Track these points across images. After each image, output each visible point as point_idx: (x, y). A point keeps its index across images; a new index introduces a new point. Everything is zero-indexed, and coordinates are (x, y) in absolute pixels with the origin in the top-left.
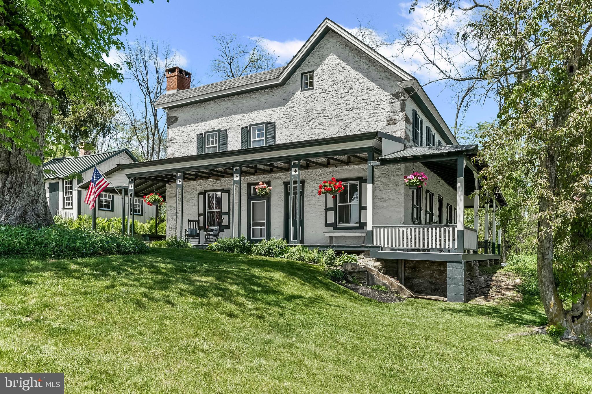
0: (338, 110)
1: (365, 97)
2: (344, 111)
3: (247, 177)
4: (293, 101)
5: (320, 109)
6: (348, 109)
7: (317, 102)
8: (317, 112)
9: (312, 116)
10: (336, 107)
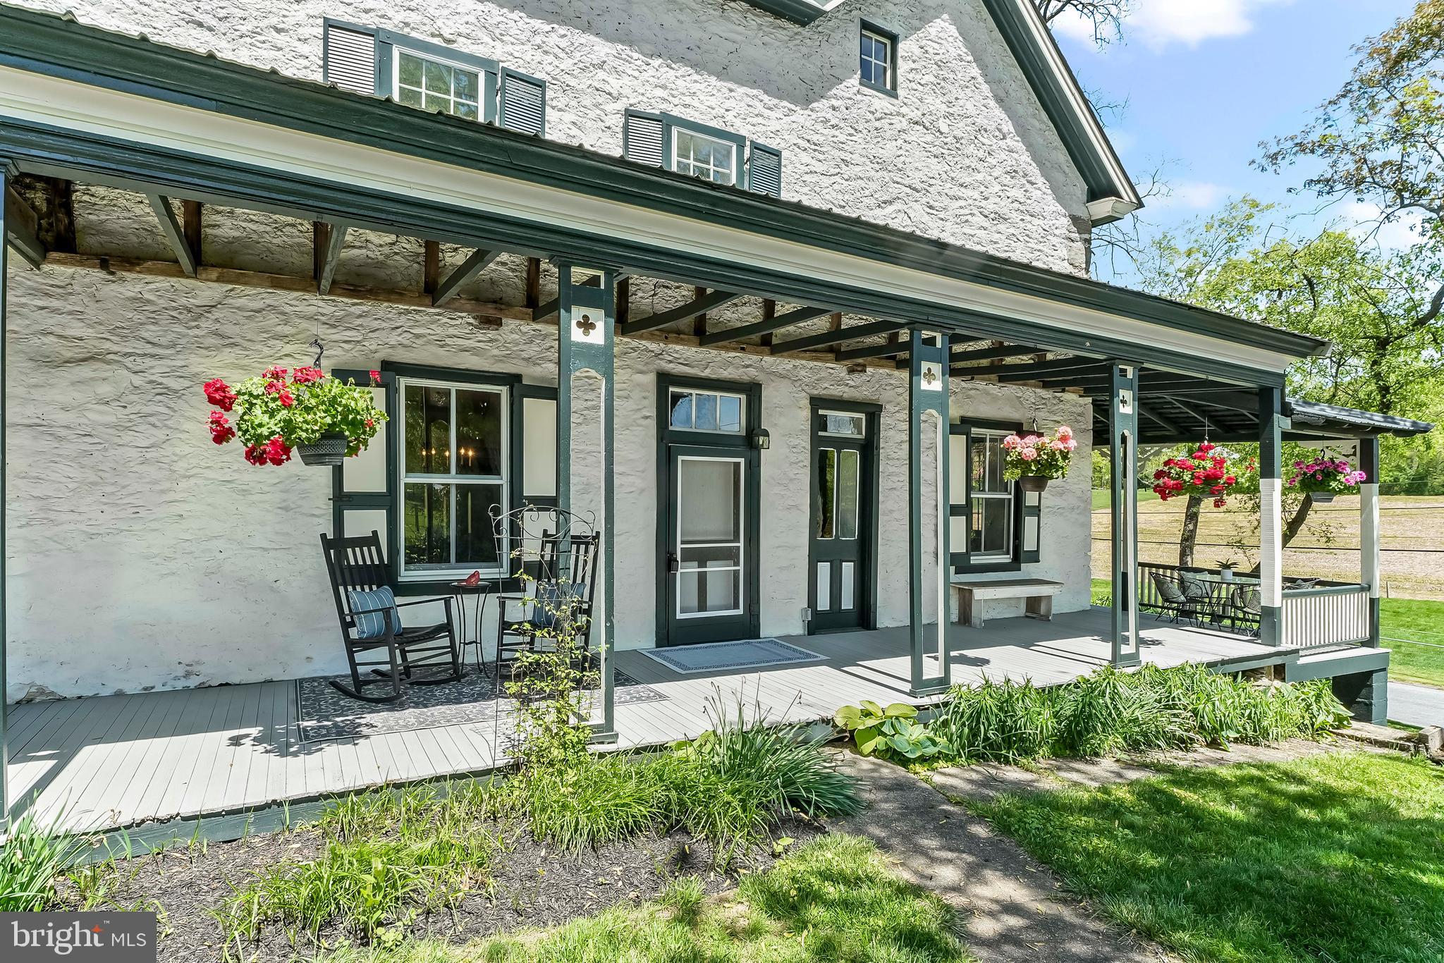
0: (962, 203)
1: (1019, 194)
2: (976, 211)
3: (653, 346)
4: (834, 102)
5: (918, 175)
6: (986, 213)
7: (908, 147)
8: (907, 181)
9: (894, 190)
10: (956, 191)
